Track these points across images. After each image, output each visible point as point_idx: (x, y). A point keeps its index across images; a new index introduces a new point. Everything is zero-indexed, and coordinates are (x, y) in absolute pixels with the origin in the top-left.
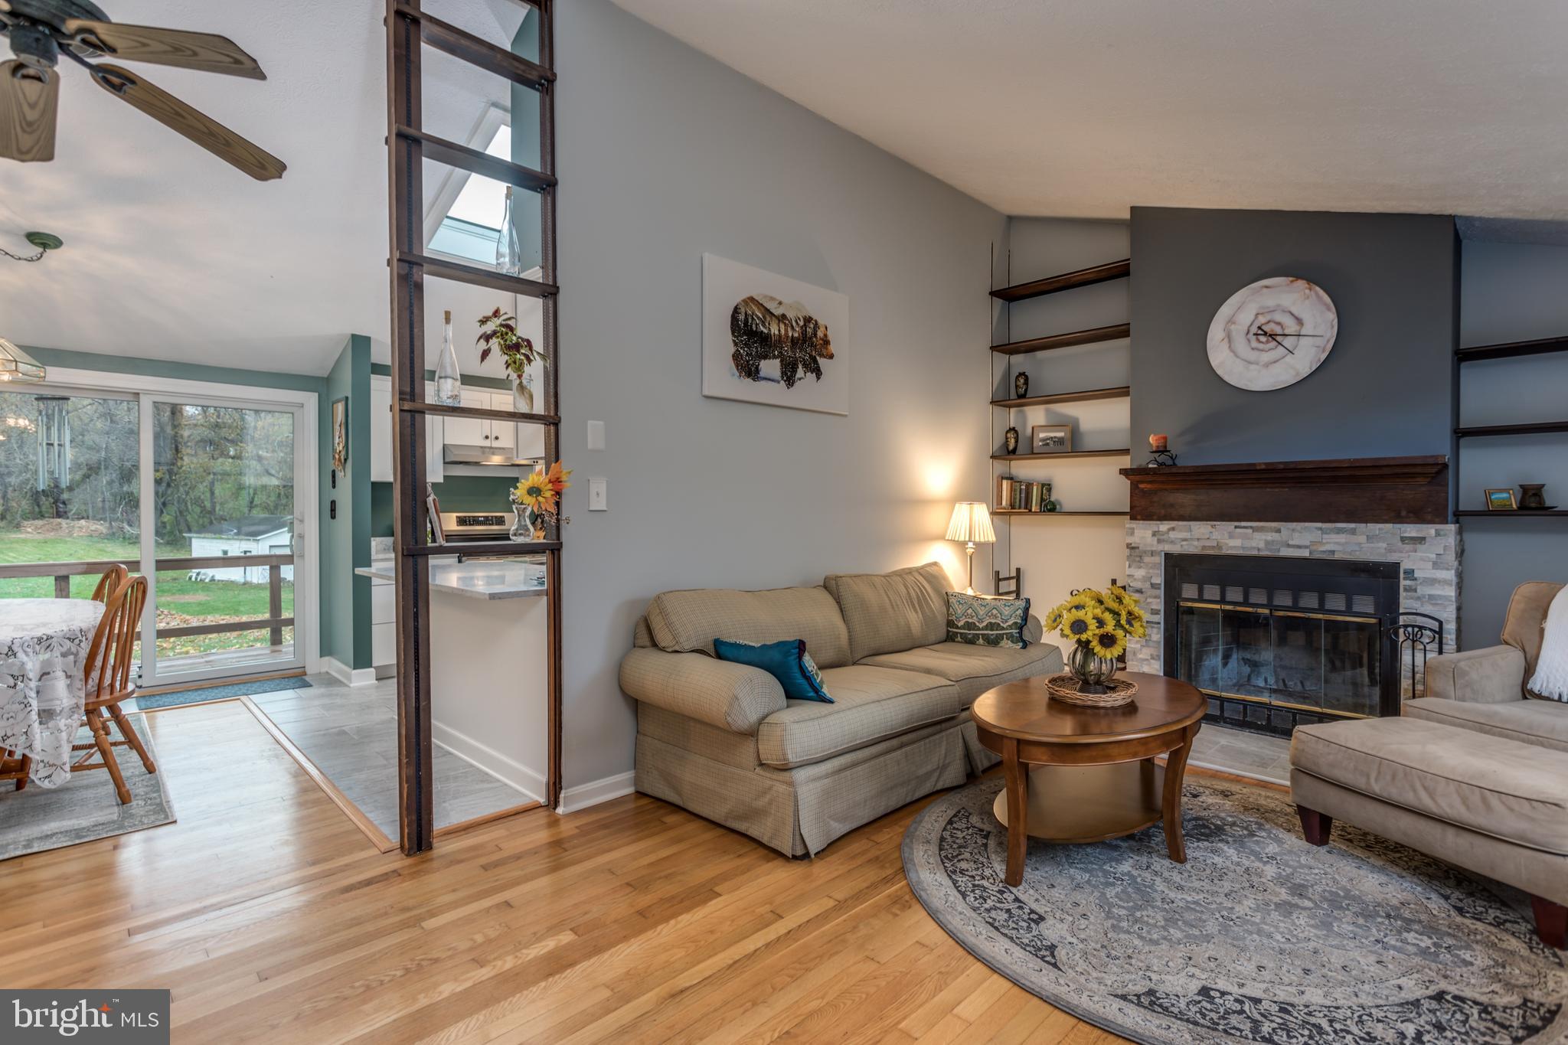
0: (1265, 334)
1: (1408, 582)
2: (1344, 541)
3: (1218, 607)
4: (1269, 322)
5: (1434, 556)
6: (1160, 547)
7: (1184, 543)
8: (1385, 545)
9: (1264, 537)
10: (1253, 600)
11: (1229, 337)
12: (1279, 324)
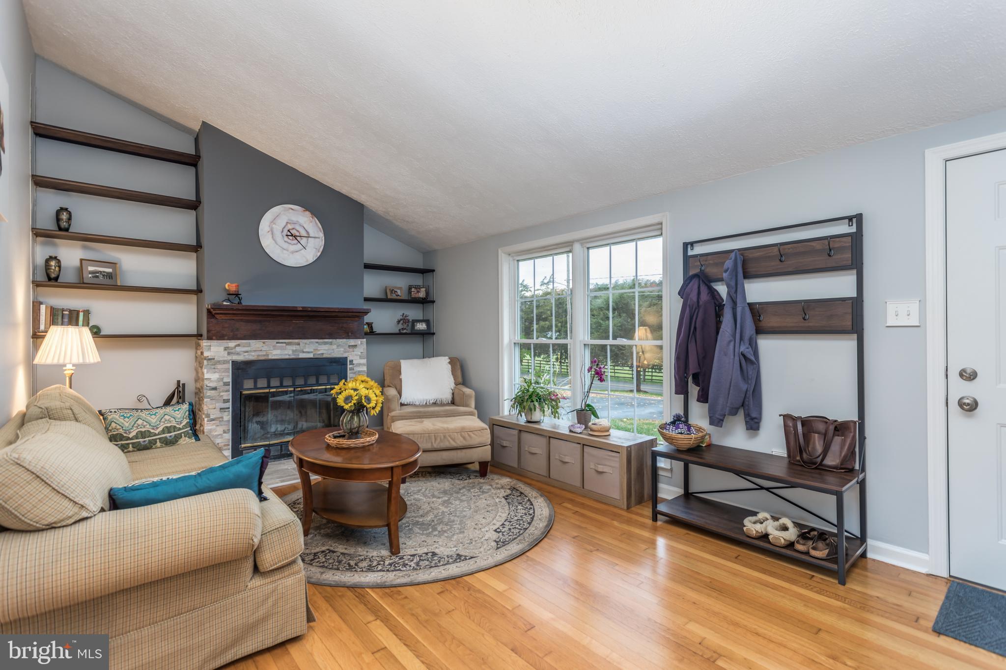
0: (292, 235)
1: (351, 366)
2: (327, 348)
3: (267, 391)
4: (293, 229)
5: (360, 353)
6: (230, 358)
7: (246, 354)
8: (343, 349)
9: (292, 348)
10: (285, 384)
11: (272, 231)
12: (298, 231)
